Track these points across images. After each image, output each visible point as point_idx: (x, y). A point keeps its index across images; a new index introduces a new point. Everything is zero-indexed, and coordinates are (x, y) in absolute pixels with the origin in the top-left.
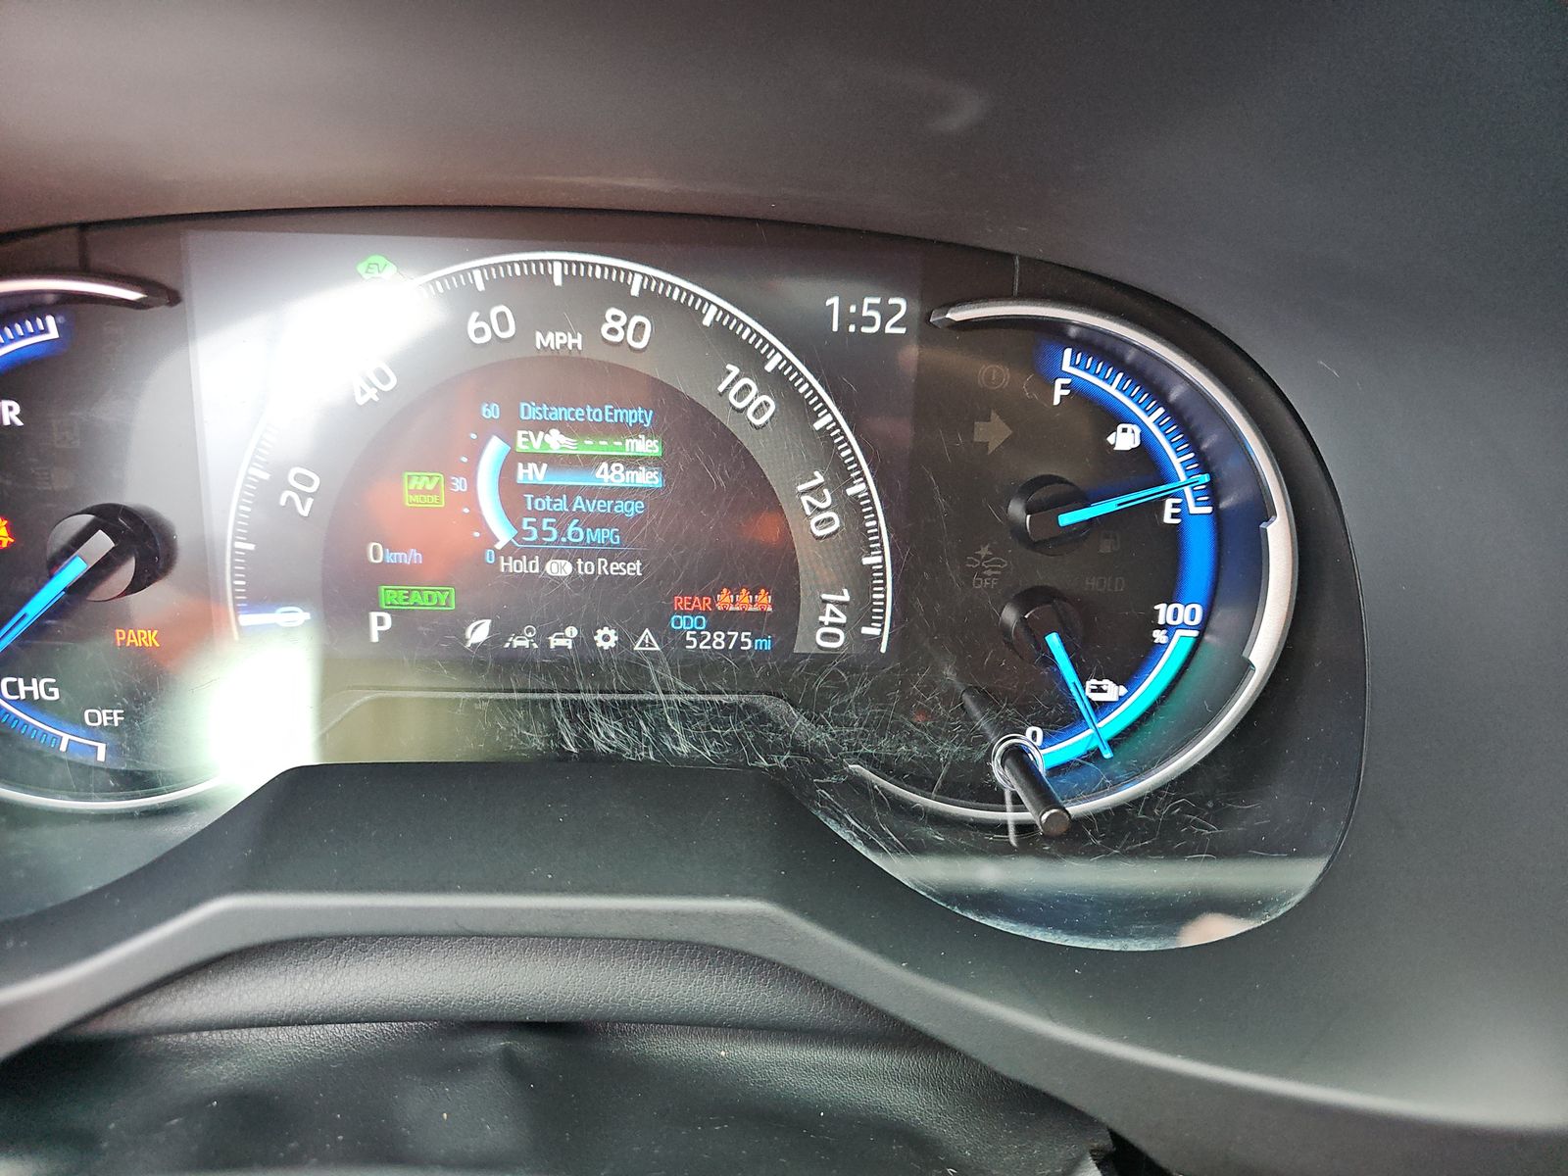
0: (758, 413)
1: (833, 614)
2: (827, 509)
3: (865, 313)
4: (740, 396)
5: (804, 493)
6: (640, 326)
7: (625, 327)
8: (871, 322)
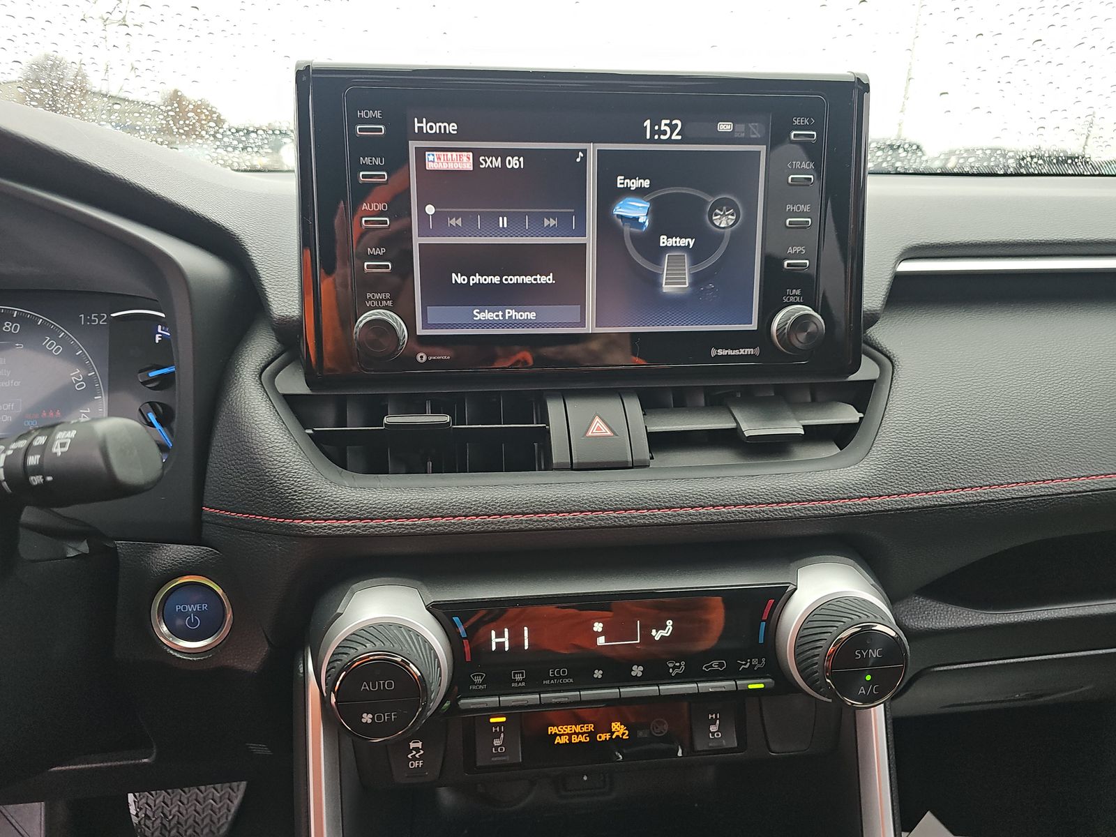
0: (56, 351)
1: (84, 417)
2: (81, 381)
3: (93, 318)
4: (50, 346)
5: (73, 376)
6: (16, 326)
7: (11, 327)
8: (95, 321)
